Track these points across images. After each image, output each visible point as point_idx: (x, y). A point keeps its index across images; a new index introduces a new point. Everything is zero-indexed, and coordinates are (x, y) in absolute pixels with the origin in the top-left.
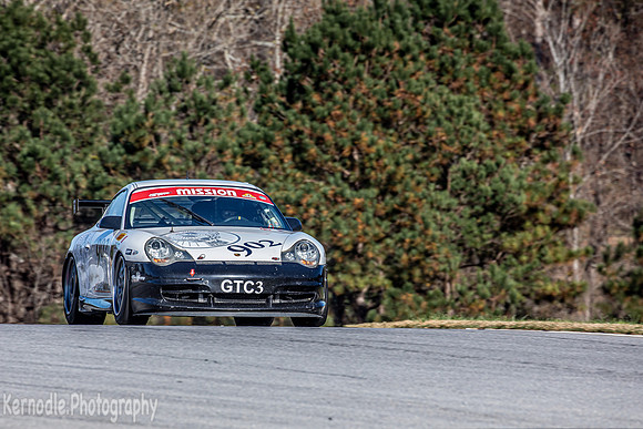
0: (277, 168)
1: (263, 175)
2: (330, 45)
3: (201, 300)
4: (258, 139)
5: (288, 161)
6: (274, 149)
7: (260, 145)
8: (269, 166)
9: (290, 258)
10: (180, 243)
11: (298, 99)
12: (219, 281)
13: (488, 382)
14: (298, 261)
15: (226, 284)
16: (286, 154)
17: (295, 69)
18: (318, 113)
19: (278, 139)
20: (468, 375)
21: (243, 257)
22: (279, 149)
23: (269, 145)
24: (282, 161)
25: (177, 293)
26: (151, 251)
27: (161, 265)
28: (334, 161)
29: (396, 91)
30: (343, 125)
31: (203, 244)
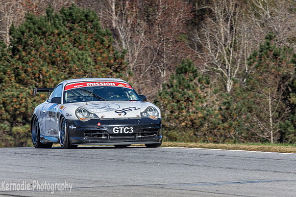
0: (8, 83)
1: (3, 86)
2: (29, 32)
3: (103, 137)
4: (1, 71)
5: (13, 80)
6: (7, 75)
7: (1, 74)
8: (5, 82)
9: (145, 115)
10: (92, 110)
11: (17, 54)
12: (112, 128)
13: (96, 168)
14: (149, 117)
16: (12, 77)
17: (15, 42)
18: (25, 60)
19: (9, 71)
20: (88, 165)
21: (123, 116)
22: (9, 75)
23: (5, 73)
24: (11, 80)
25: (91, 134)
26: (78, 114)
27: (83, 121)
28: (32, 79)
29: (57, 50)
30: (35, 65)
31: (103, 110)
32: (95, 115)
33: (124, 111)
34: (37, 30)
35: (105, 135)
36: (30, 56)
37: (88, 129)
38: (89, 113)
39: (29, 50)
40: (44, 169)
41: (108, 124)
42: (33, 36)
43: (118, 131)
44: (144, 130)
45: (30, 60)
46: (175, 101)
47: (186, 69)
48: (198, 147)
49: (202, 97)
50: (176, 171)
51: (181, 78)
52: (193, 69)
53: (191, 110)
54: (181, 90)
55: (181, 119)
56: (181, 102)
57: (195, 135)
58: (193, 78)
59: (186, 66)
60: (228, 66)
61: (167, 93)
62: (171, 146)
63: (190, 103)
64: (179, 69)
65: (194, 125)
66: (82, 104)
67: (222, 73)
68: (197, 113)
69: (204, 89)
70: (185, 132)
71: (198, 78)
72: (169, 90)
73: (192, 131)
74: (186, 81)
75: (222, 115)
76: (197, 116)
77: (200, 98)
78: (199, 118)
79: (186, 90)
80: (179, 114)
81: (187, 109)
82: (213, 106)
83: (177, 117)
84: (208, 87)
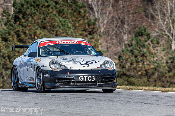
0: (12, 42)
1: (8, 44)
2: (27, 4)
3: (71, 84)
4: (6, 33)
5: (15, 40)
6: (11, 36)
7: (7, 35)
8: (10, 41)
9: (103, 67)
10: (62, 62)
11: (18, 21)
12: (78, 76)
13: (76, 104)
14: (106, 68)
15: (81, 78)
16: (15, 37)
17: (17, 12)
18: (24, 25)
19: (12, 33)
20: (70, 102)
21: (86, 67)
22: (13, 36)
23: (9, 35)
24: (13, 39)
25: (62, 81)
26: (52, 66)
27: (56, 71)
28: (29, 39)
29: (47, 18)
30: (32, 28)
31: (70, 63)
32: (65, 66)
33: (87, 64)
34: (33, 4)
35: (73, 82)
36: (27, 22)
37: (59, 77)
38: (60, 65)
39: (27, 18)
40: (38, 105)
41: (76, 74)
42: (30, 7)
43: (83, 79)
44: (103, 78)
45: (27, 25)
46: (134, 56)
47: (142, 33)
48: (151, 90)
49: (154, 53)
50: (135, 107)
51: (138, 39)
52: (147, 33)
53: (145, 63)
54: (138, 48)
55: (138, 69)
56: (138, 57)
57: (148, 81)
58: (147, 40)
59: (142, 30)
60: (173, 31)
61: (128, 50)
62: (131, 89)
63: (145, 58)
64: (137, 33)
65: (147, 74)
66: (54, 58)
67: (169, 36)
68: (150, 65)
69: (155, 47)
70: (141, 78)
71: (151, 40)
72: (129, 49)
73: (146, 78)
74: (142, 41)
75: (168, 67)
76: (150, 67)
77: (152, 54)
78: (151, 69)
79: (141, 48)
80: (136, 66)
81: (142, 62)
82: (162, 60)
83: (135, 68)
84: (158, 46)
